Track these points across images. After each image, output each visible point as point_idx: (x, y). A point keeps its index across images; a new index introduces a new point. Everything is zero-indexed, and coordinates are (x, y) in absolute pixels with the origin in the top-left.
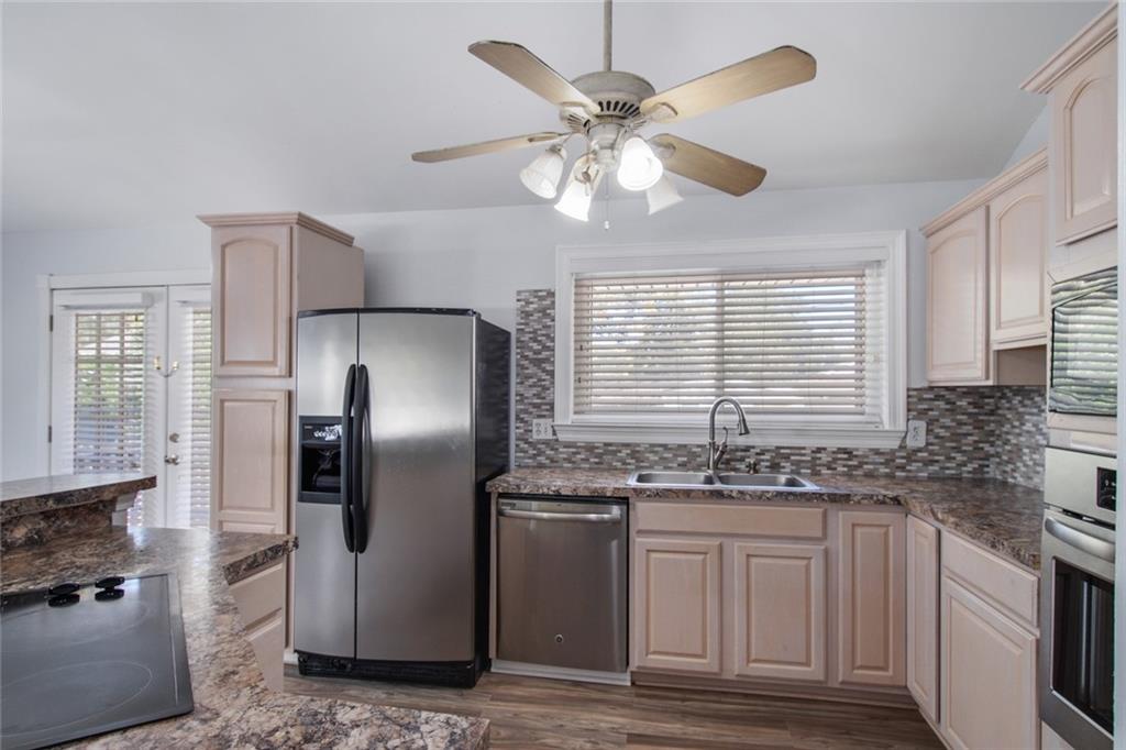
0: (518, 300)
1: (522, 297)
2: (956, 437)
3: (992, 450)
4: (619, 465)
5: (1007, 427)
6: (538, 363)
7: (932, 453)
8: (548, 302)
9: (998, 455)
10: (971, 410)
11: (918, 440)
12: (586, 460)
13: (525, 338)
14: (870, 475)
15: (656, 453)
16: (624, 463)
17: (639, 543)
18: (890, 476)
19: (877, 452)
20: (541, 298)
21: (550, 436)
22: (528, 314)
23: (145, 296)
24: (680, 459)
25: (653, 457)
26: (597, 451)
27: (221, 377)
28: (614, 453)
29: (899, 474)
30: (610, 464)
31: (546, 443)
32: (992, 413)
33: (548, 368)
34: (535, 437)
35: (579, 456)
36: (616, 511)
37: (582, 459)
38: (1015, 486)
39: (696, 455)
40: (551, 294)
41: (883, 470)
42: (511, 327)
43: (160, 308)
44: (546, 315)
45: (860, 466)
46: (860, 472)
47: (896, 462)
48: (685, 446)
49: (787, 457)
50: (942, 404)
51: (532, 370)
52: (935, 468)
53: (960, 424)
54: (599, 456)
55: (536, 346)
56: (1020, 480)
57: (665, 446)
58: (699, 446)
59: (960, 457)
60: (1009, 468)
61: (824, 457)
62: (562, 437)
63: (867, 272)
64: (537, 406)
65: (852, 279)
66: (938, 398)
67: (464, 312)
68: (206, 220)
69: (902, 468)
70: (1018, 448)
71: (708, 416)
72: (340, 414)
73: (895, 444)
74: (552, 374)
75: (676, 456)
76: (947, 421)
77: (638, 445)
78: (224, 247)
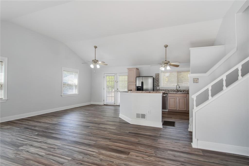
1: (156, 74)
6: (157, 81)
8: (159, 75)
13: (156, 78)
17: (169, 98)
21: (159, 89)
22: (156, 76)
23: (115, 74)
26: (164, 90)
27: (129, 83)
31: (158, 89)
33: (159, 81)
34: (157, 89)
36: (166, 95)
40: (159, 74)
42: (155, 78)
43: (116, 75)
44: (158, 76)
49: (185, 91)
51: (157, 82)
55: (157, 79)
57: (171, 90)
58: (175, 90)
62: (160, 89)
64: (157, 86)
67: (152, 77)
68: (127, 68)
71: (176, 87)
72: (141, 86)
74: (159, 82)
75: (173, 91)
77: (168, 90)
78: (129, 71)
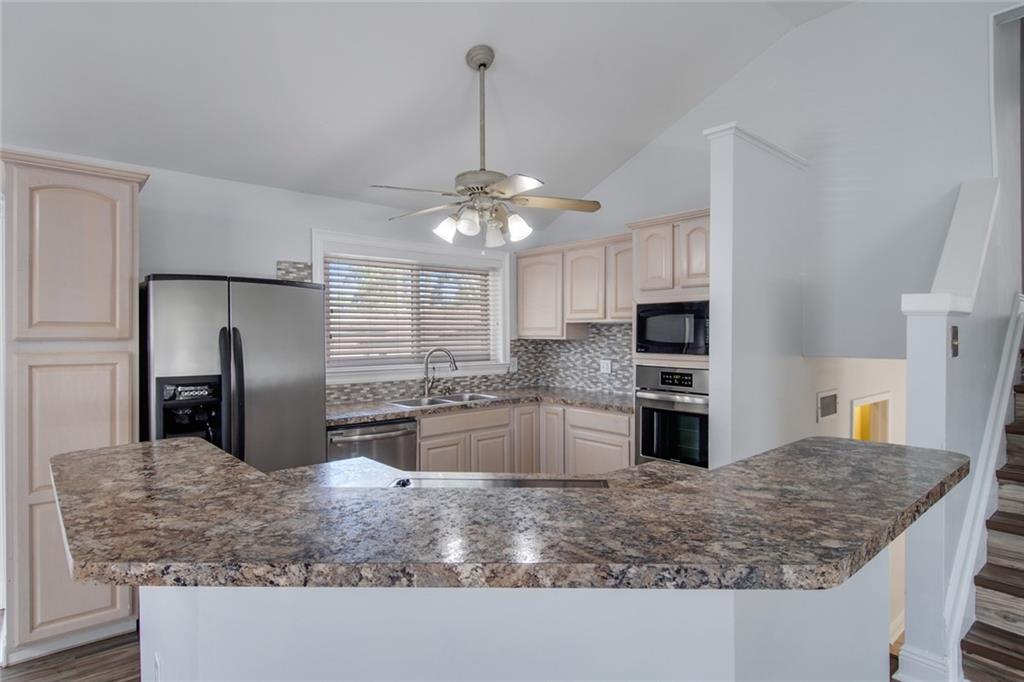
0: (279, 269)
1: (283, 266)
2: (528, 365)
3: (540, 371)
4: (361, 399)
5: (549, 359)
7: (520, 375)
8: (305, 273)
9: (543, 373)
10: (534, 351)
11: (514, 369)
12: (338, 398)
14: (495, 390)
15: (386, 388)
16: (365, 398)
18: (503, 389)
19: (499, 376)
20: (300, 270)
24: (402, 391)
25: (385, 391)
26: (346, 390)
28: (358, 391)
29: (507, 388)
30: (355, 399)
32: (540, 352)
35: (333, 396)
37: (335, 398)
38: (554, 388)
39: (411, 387)
40: (309, 267)
41: (501, 386)
45: (491, 385)
46: (491, 389)
47: (506, 380)
48: (404, 382)
49: (458, 383)
50: (522, 348)
52: (520, 383)
53: (531, 358)
54: (348, 394)
56: (557, 385)
57: (391, 383)
58: (412, 381)
59: (529, 376)
60: (550, 380)
61: (476, 382)
63: (490, 273)
65: (479, 277)
66: (522, 345)
69: (508, 384)
70: (557, 370)
73: (505, 372)
75: (399, 389)
76: (524, 357)
77: (374, 383)
